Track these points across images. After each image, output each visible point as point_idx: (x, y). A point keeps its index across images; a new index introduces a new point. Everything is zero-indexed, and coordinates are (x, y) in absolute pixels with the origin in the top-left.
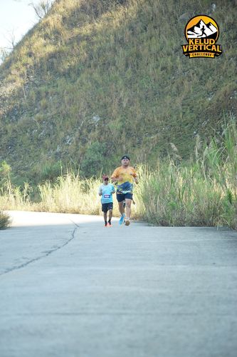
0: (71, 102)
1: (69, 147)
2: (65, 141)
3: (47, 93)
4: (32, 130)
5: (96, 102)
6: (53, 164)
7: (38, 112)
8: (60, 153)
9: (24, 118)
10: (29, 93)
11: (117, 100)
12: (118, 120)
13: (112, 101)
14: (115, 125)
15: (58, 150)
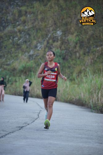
0: (43, 20)
1: (39, 52)
2: (36, 47)
3: (26, 12)
4: (14, 38)
5: (61, 21)
6: (27, 62)
7: (19, 25)
8: (33, 55)
9: (9, 28)
10: (13, 11)
11: (75, 21)
12: (75, 35)
13: (72, 21)
14: (72, 38)
15: (31, 53)
